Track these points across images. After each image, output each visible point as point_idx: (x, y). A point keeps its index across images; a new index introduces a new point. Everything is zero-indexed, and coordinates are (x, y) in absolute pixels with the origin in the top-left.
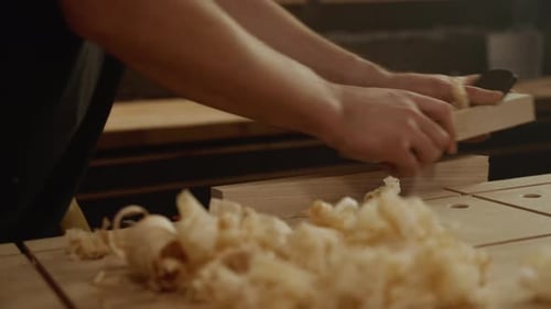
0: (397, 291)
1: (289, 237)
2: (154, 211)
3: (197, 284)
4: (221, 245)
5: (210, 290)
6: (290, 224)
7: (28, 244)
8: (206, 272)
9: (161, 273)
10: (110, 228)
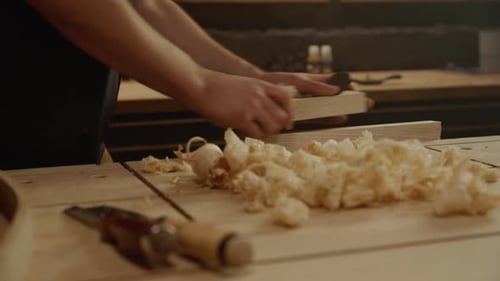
0: (350, 187)
1: (291, 159)
2: (210, 140)
3: (236, 182)
4: (250, 161)
5: (242, 185)
6: (292, 152)
7: (127, 163)
8: (240, 176)
9: (214, 176)
10: (184, 151)
